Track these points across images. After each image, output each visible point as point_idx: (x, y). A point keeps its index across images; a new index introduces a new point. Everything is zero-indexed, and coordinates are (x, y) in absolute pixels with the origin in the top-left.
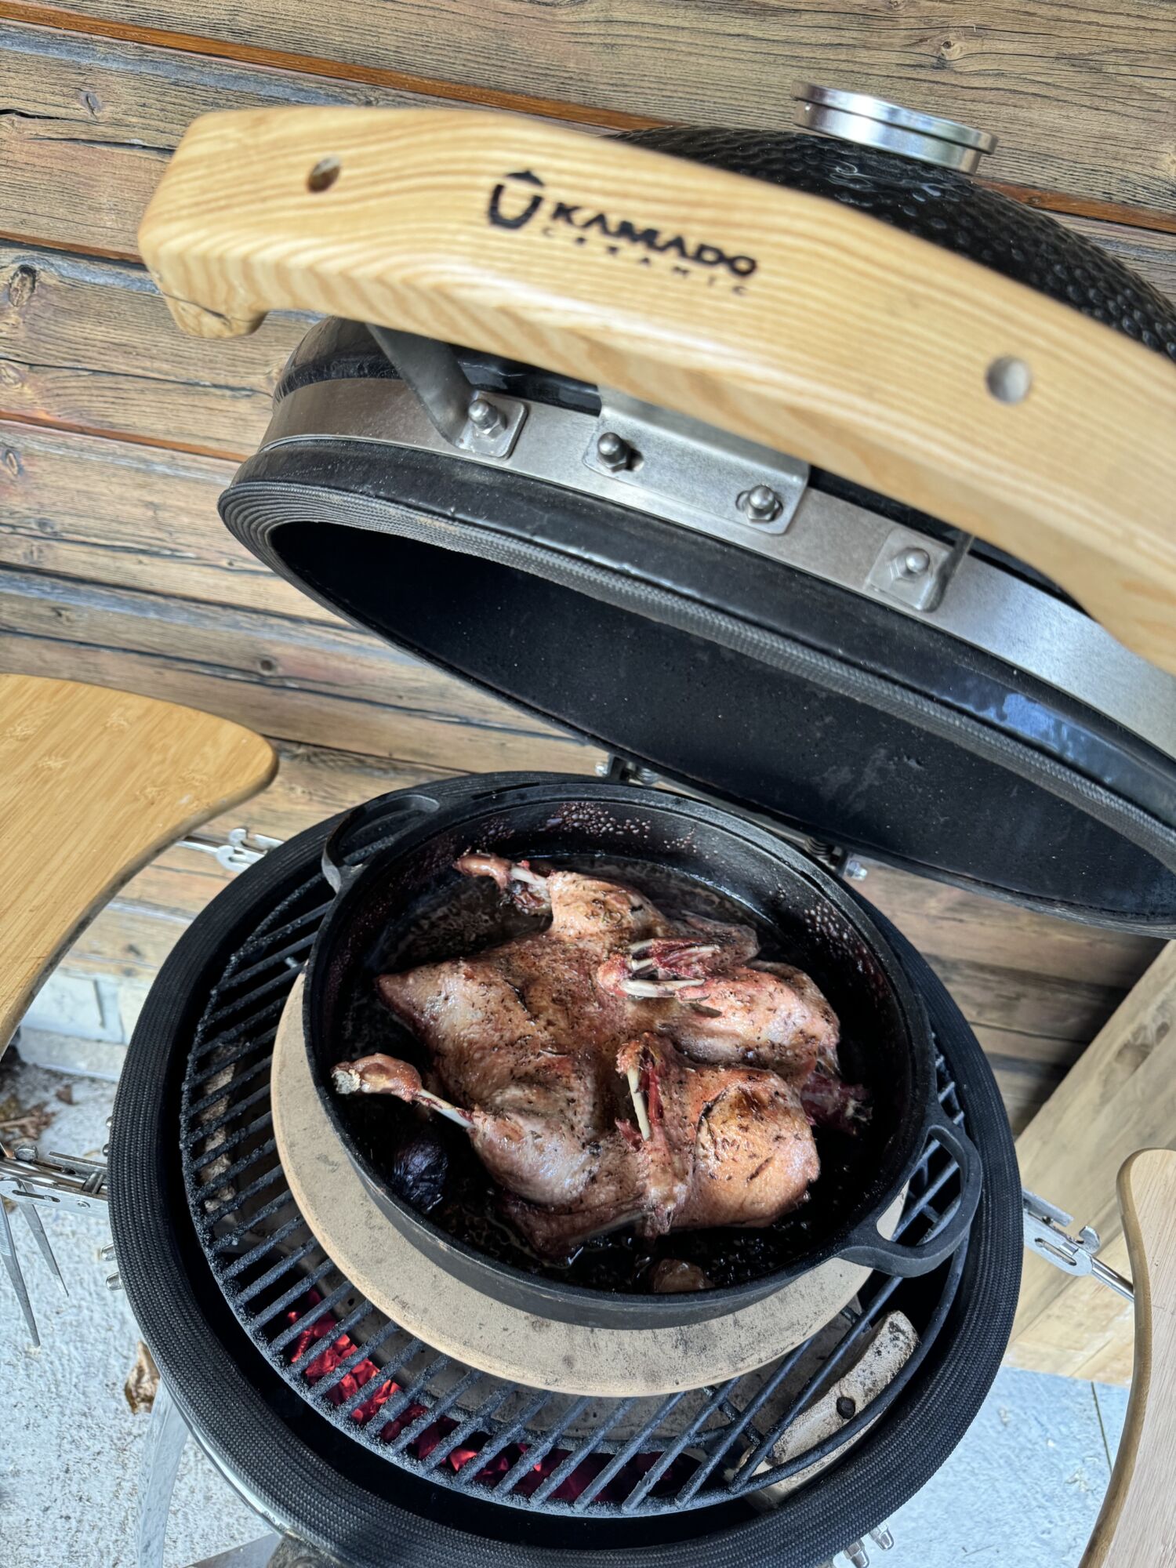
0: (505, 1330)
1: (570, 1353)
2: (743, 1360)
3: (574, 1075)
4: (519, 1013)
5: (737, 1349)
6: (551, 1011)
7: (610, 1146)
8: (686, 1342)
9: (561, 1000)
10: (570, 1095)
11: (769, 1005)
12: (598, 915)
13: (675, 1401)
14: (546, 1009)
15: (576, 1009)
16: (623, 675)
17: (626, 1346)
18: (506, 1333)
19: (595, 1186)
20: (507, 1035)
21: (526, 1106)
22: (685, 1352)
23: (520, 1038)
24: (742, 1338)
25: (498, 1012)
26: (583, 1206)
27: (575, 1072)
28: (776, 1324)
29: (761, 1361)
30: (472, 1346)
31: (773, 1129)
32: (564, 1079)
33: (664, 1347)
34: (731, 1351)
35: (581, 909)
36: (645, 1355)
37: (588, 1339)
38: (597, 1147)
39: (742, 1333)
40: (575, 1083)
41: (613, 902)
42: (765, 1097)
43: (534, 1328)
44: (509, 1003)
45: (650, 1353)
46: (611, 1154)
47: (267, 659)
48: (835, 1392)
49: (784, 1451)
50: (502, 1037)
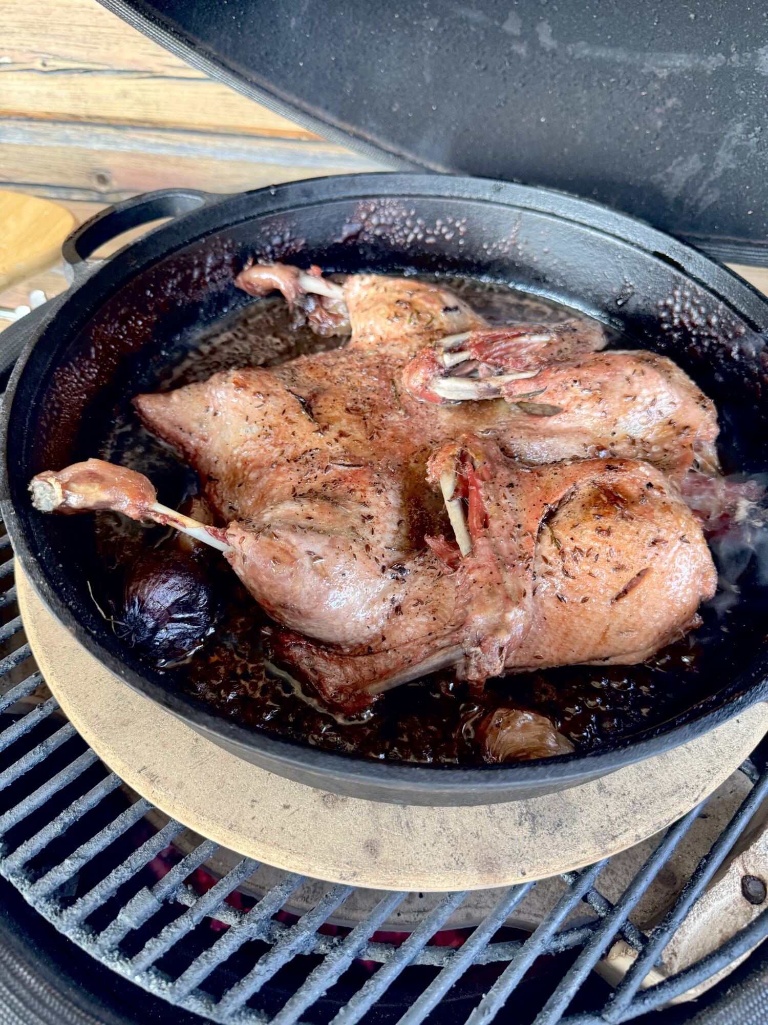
0: (286, 807)
1: (375, 836)
2: (614, 838)
3: (370, 489)
4: (303, 424)
5: (605, 824)
6: (344, 421)
7: (420, 569)
8: (534, 817)
9: (358, 410)
10: (365, 511)
11: (626, 391)
12: (402, 316)
13: (521, 893)
14: (338, 419)
15: (377, 419)
16: (428, 79)
17: (452, 825)
18: (287, 812)
19: (401, 618)
20: (290, 451)
21: (305, 523)
22: (533, 831)
23: (305, 452)
24: (611, 809)
25: (278, 425)
26: (385, 644)
27: (371, 484)
28: (655, 789)
29: (638, 837)
30: (239, 831)
31: (648, 530)
32: (359, 494)
33: (503, 824)
34: (596, 826)
35: (382, 312)
36: (477, 836)
37: (399, 817)
38: (402, 570)
39: (610, 801)
40: (372, 497)
41: (422, 301)
42: (633, 490)
43: (325, 803)
44: (292, 415)
45: (484, 833)
46: (421, 578)
47: (102, 173)
48: (737, 869)
49: (675, 954)
50: (283, 453)
